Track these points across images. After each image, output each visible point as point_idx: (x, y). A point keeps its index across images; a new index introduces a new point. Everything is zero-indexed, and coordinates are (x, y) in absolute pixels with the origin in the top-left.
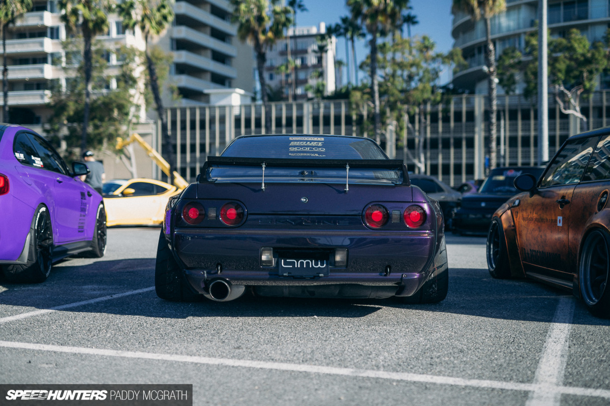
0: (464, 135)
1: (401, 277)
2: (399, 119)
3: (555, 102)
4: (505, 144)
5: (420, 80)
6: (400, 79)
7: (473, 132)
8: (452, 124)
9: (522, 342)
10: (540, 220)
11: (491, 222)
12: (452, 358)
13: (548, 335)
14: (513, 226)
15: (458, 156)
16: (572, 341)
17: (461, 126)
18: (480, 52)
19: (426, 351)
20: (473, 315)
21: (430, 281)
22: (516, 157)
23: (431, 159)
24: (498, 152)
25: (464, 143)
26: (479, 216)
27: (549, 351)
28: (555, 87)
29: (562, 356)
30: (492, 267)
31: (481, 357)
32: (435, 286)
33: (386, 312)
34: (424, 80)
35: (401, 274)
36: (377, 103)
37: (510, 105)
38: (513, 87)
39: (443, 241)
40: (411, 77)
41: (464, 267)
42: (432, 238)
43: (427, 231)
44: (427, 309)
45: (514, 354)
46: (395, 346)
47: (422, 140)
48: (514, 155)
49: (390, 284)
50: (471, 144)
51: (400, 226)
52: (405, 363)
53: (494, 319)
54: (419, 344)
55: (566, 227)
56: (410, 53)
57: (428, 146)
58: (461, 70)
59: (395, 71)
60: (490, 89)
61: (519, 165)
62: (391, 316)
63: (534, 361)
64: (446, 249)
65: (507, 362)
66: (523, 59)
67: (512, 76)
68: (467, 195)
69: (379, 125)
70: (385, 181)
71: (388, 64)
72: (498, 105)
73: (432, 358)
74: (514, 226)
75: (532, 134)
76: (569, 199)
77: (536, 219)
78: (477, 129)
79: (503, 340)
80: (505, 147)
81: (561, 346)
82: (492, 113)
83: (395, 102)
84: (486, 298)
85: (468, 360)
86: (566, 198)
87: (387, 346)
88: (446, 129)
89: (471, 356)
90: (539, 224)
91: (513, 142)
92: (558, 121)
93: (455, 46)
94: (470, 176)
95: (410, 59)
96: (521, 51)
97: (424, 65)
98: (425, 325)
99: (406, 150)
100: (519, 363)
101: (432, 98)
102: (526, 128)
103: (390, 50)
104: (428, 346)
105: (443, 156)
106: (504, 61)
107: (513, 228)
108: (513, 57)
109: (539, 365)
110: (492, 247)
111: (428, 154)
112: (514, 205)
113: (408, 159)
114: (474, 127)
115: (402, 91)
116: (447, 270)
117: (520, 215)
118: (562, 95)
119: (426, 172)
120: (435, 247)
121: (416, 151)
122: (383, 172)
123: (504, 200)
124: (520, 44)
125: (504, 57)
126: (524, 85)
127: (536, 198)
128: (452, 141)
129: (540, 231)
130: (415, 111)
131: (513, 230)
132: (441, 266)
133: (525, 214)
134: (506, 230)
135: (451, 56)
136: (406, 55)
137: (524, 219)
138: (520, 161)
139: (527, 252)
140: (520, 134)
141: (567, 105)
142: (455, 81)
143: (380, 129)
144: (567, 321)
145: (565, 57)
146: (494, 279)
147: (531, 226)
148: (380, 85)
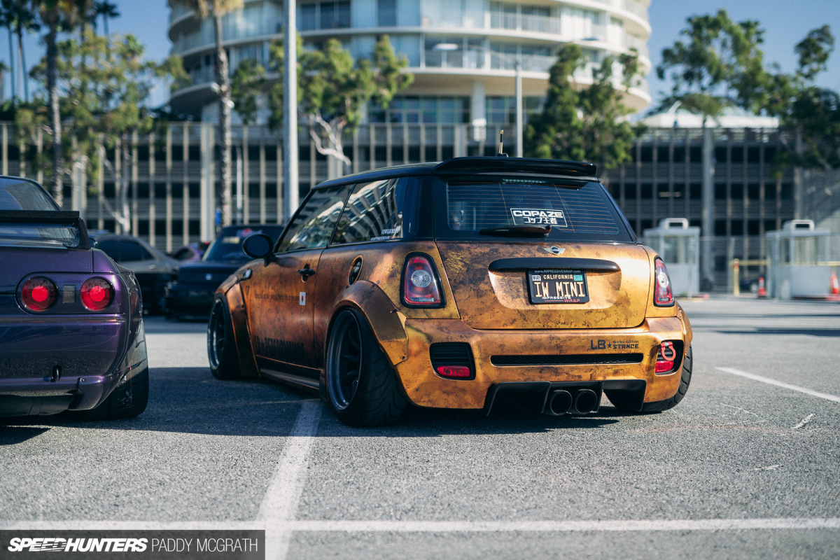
0: (186, 179)
1: (76, 382)
2: (91, 153)
3: (310, 138)
4: (243, 193)
5: (123, 98)
6: (93, 95)
7: (199, 175)
8: (169, 163)
9: (246, 466)
10: (278, 298)
11: (214, 300)
12: (147, 494)
13: (282, 454)
14: (243, 306)
15: (178, 209)
16: (313, 459)
17: (182, 167)
18: (208, 63)
19: (110, 487)
20: (184, 431)
21: (121, 386)
22: (259, 212)
23: (139, 212)
24: (234, 204)
25: (186, 191)
26: (203, 293)
27: (282, 475)
28: (309, 118)
29: (298, 480)
30: (215, 363)
31: (188, 489)
32: (130, 394)
33: (57, 435)
34: (130, 98)
35: (77, 378)
36: (58, 128)
37: (250, 140)
38: (253, 114)
39: (141, 328)
40: (108, 94)
41: (177, 366)
42: (123, 324)
43: (116, 315)
44: (116, 427)
45: (234, 482)
46: (65, 482)
47: (126, 185)
48: (255, 209)
49: (61, 393)
50: (195, 191)
51: (76, 308)
52: (77, 506)
53: (211, 436)
54: (101, 478)
55: (310, 307)
56: (108, 57)
57: (135, 193)
58: (182, 87)
59: (84, 84)
60: (222, 116)
61: (263, 222)
62: (64, 440)
63: (261, 490)
64: (144, 341)
65: (224, 493)
66: (267, 76)
67: (251, 100)
68: (188, 263)
69: (62, 161)
70: (54, 242)
71: (74, 73)
72: (233, 139)
73: (118, 496)
74: (245, 306)
75: (280, 180)
76: (315, 269)
77: (272, 296)
78: (204, 171)
79: (220, 464)
80: (243, 197)
81: (298, 467)
82: (225, 149)
83: (86, 128)
84: (204, 406)
85: (170, 494)
86: (311, 268)
87: (53, 484)
88: (161, 170)
89: (174, 489)
90: (277, 303)
91: (253, 190)
92: (313, 163)
93: (172, 52)
94: (195, 238)
95: (107, 67)
96: (263, 65)
97: (128, 77)
98: (113, 449)
99: (101, 199)
100: (240, 494)
101: (140, 124)
102: (272, 172)
103: (77, 51)
104: (114, 479)
105: (156, 208)
106: (241, 78)
107: (242, 309)
108: (253, 73)
109: (266, 494)
110: (215, 336)
111: (135, 206)
112: (245, 277)
113: (105, 212)
114: (199, 168)
115: (96, 113)
116: (147, 369)
117: (252, 290)
118: (318, 128)
119: (131, 232)
120: (128, 338)
121: (117, 201)
122: (51, 229)
123: (232, 271)
124: (262, 56)
125: (242, 73)
126: (268, 113)
127: (273, 267)
128: (169, 187)
129: (277, 313)
130: (115, 143)
131: (244, 311)
132: (138, 365)
133: (258, 290)
134: (233, 312)
135: (167, 66)
136: (102, 60)
137: (257, 296)
138: (263, 217)
139: (261, 342)
140: (263, 180)
141: (325, 142)
142: (173, 102)
143: (63, 168)
144: (309, 433)
145: (323, 77)
146: (217, 381)
147: (266, 305)
148: (62, 102)
